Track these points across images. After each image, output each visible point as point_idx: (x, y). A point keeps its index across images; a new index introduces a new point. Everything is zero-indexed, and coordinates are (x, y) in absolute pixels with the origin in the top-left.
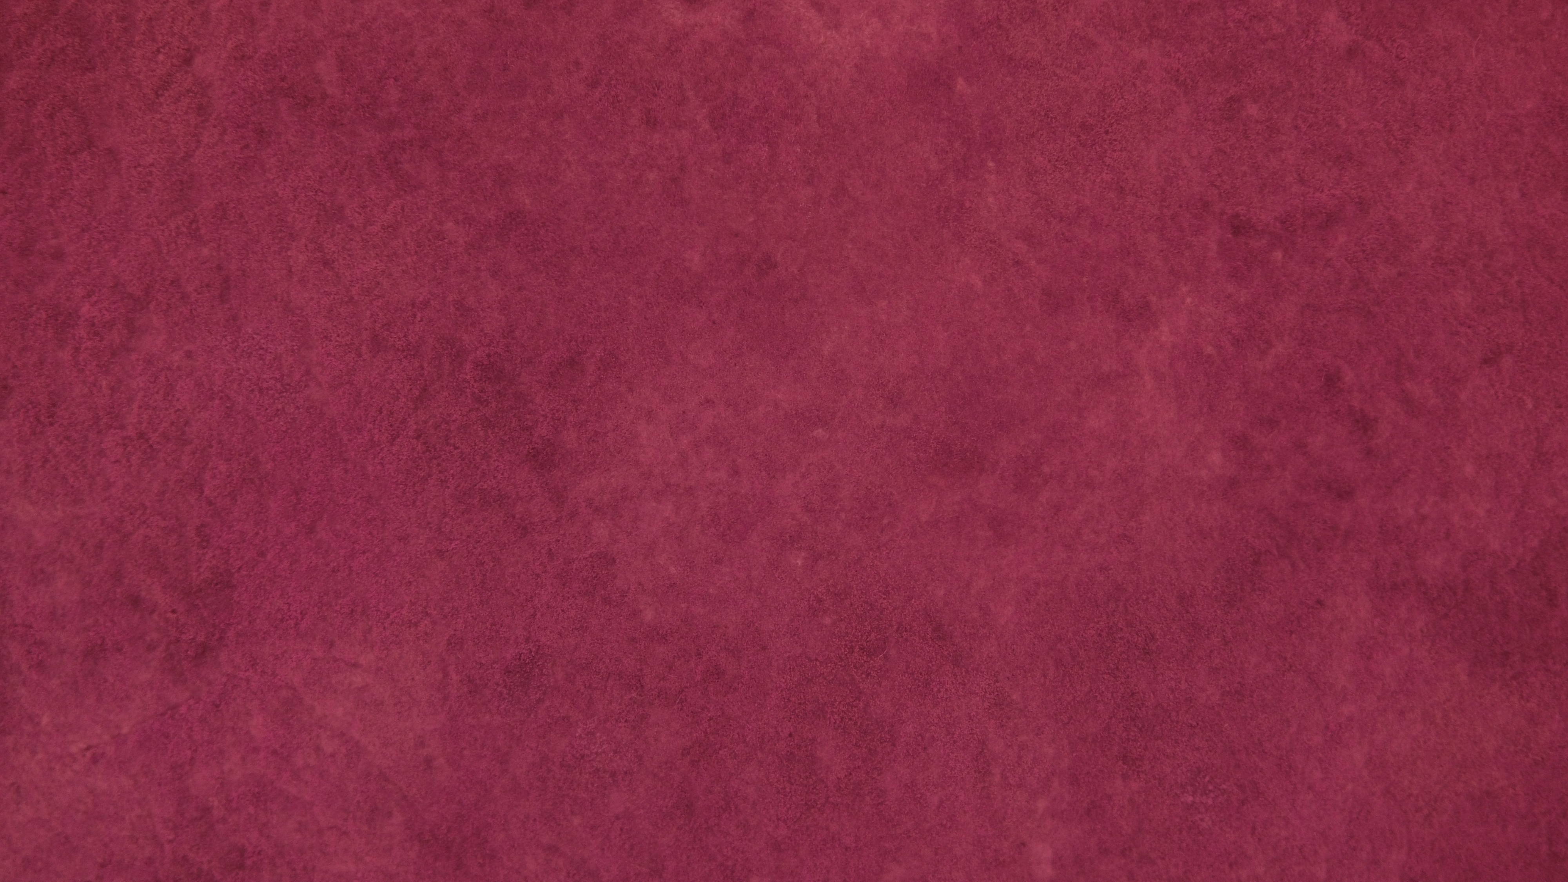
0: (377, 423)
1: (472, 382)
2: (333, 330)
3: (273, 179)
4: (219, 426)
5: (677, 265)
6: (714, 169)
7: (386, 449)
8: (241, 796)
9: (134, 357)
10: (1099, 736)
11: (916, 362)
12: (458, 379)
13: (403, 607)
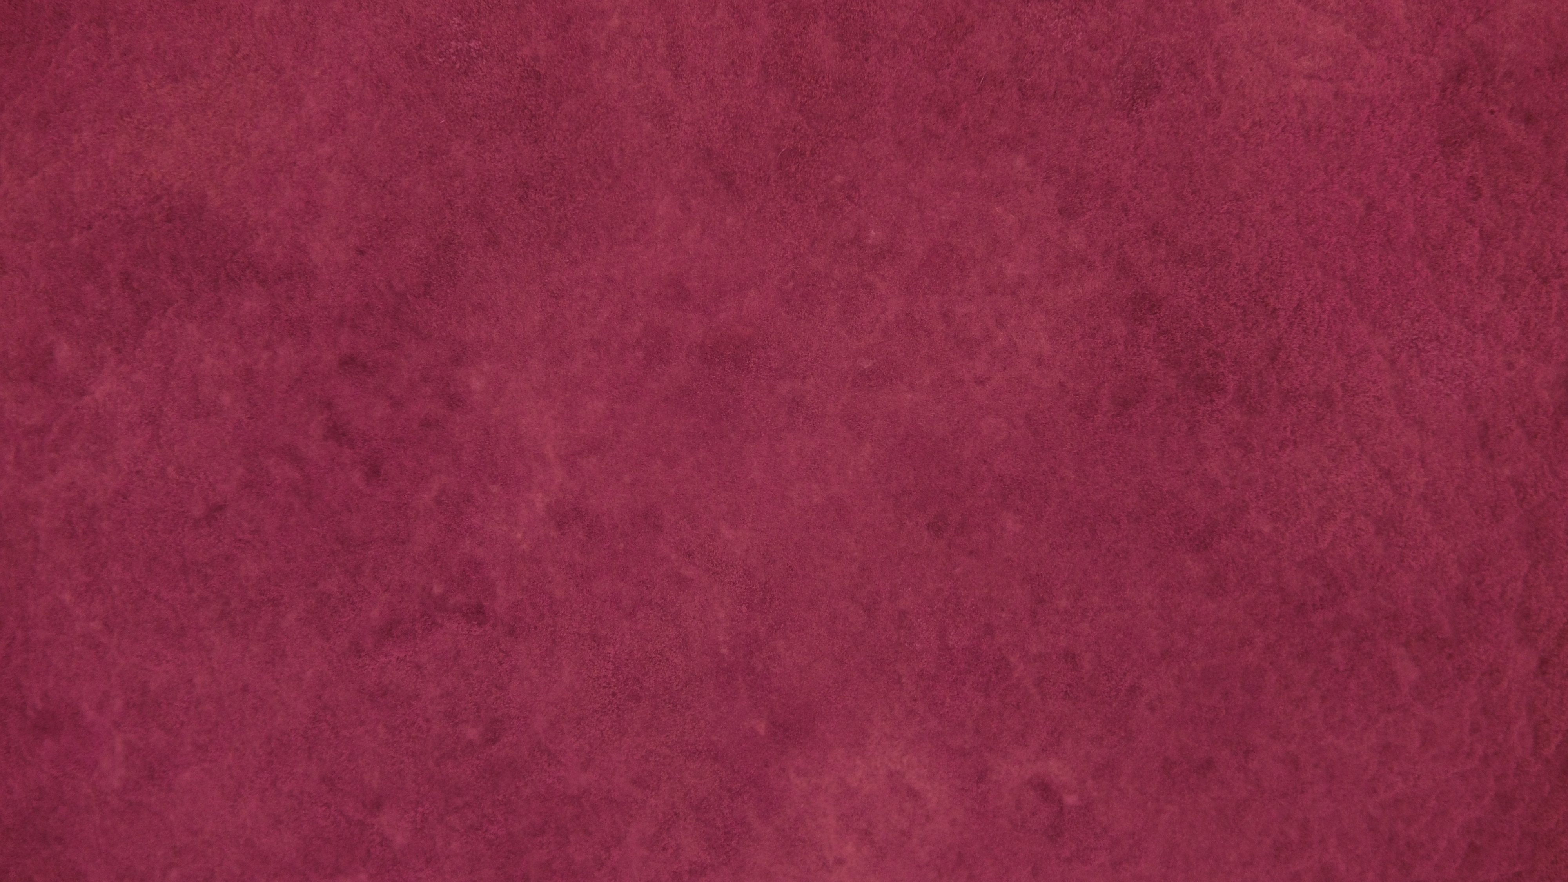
2: (1373, 408)
3: (1449, 553)
5: (1030, 516)
10: (564, 96)
11: (778, 446)
12: (1241, 373)
13: (1270, 139)
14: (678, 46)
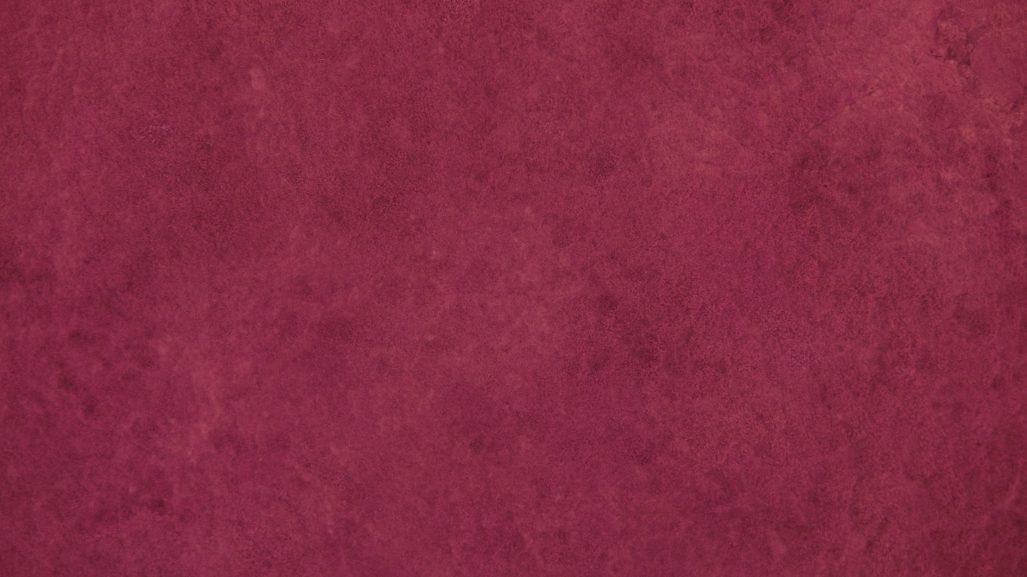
0: (715, 316)
1: (658, 348)
2: (751, 374)
3: (803, 469)
4: (814, 305)
5: (536, 439)
6: (517, 507)
7: (707, 300)
8: (767, 75)
9: (876, 345)
10: (227, 161)
11: (371, 391)
12: (668, 349)
13: (682, 201)
14: (303, 131)
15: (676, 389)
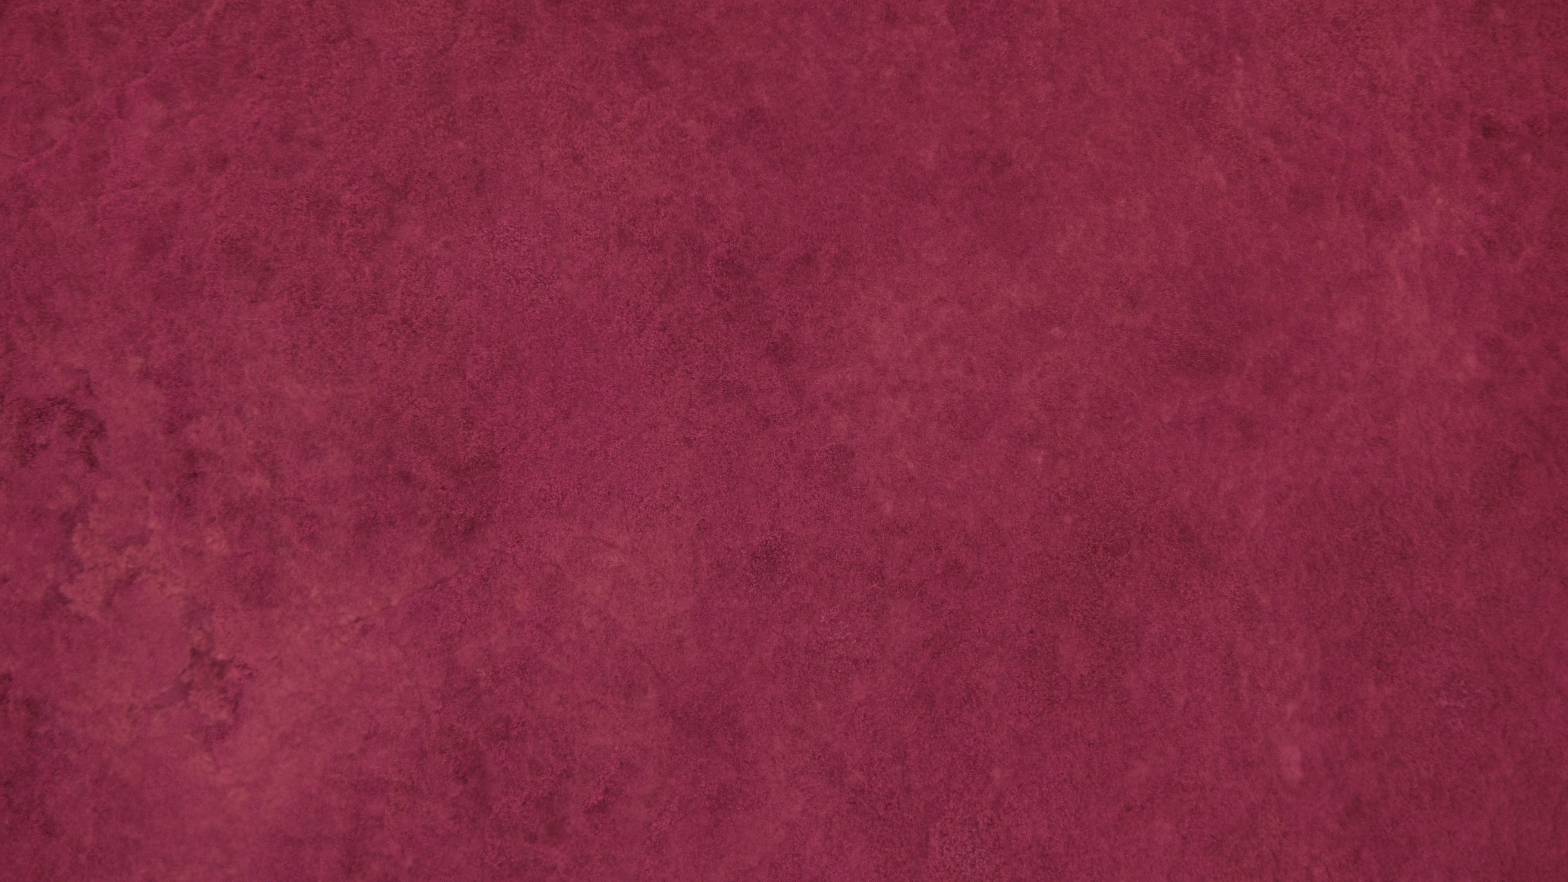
0: (625, 315)
1: (713, 277)
4: (478, 314)
6: (951, 65)
7: (634, 340)
8: (508, 668)
9: (395, 244)
15: (695, 213)
